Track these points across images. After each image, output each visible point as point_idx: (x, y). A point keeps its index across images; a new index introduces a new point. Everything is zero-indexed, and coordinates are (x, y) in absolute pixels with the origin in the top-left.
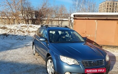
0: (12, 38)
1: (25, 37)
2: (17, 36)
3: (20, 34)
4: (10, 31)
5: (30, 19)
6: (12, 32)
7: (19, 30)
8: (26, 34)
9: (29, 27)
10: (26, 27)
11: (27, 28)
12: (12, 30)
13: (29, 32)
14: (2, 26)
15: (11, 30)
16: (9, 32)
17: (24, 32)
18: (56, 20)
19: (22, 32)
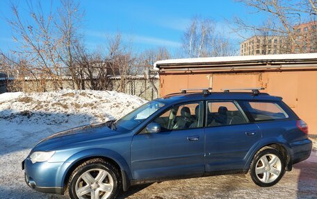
0: (39, 121)
1: (66, 118)
2: (50, 115)
3: (58, 111)
4: (36, 106)
5: (87, 80)
6: (42, 107)
7: (57, 104)
8: (70, 111)
9: (80, 96)
10: (72, 95)
11: (75, 98)
12: (43, 104)
13: (77, 106)
14: (23, 97)
15: (40, 103)
16: (34, 109)
17: (65, 107)
18: (141, 79)
19: (61, 108)
